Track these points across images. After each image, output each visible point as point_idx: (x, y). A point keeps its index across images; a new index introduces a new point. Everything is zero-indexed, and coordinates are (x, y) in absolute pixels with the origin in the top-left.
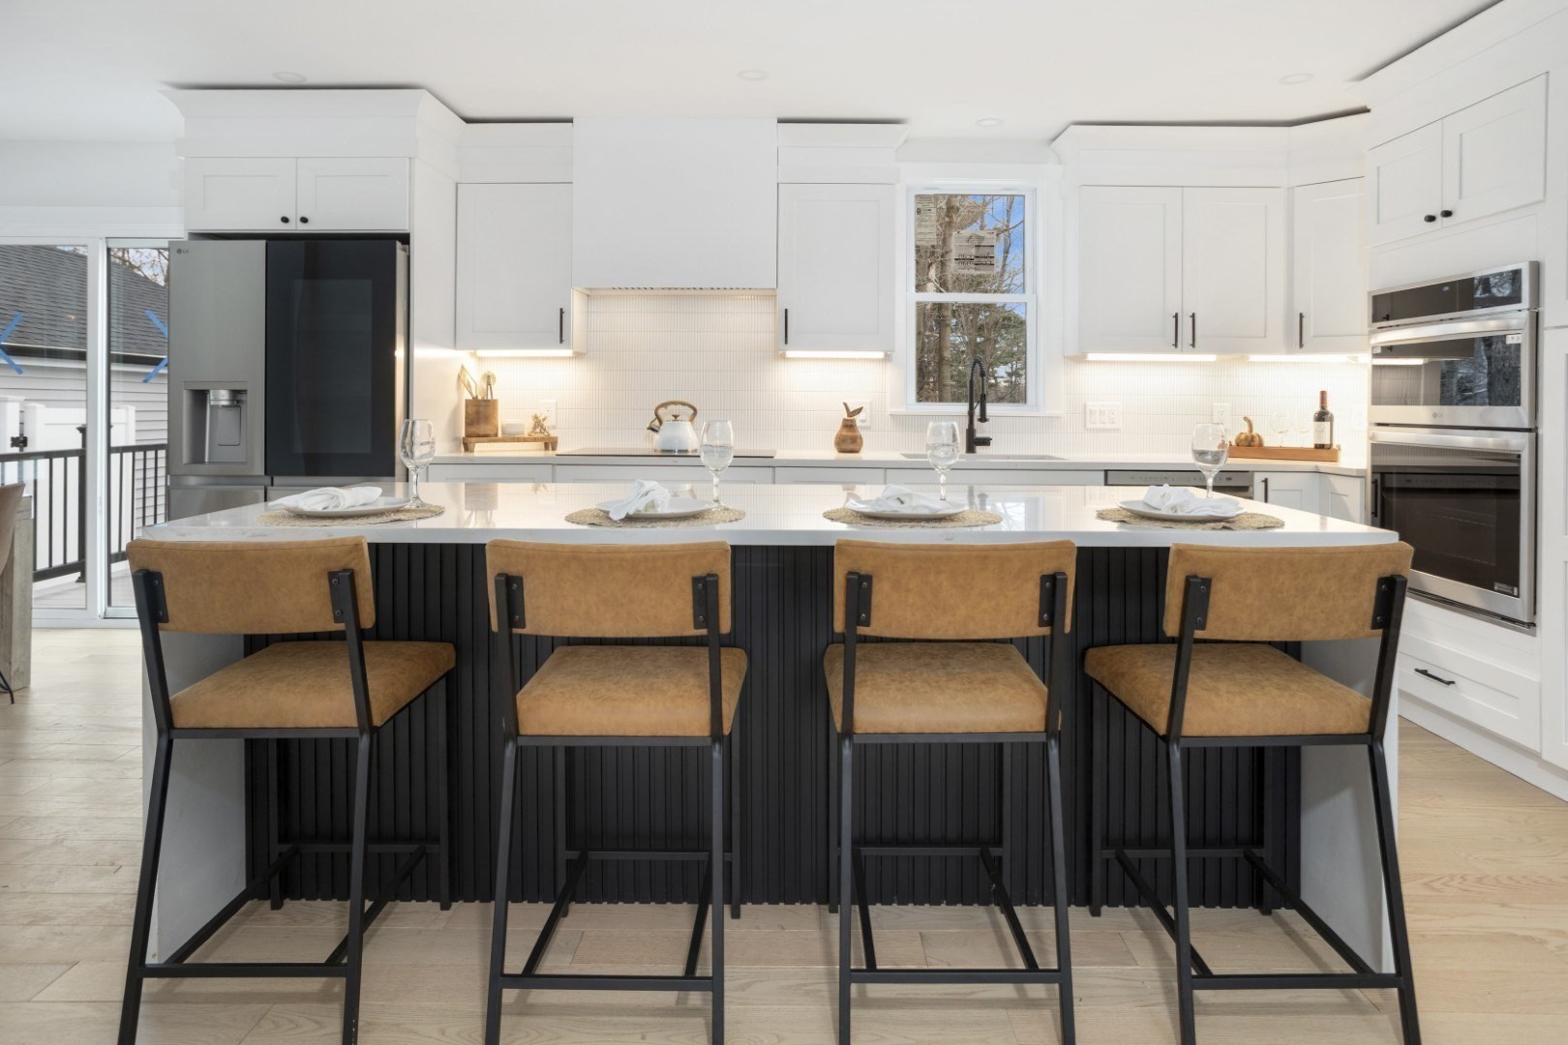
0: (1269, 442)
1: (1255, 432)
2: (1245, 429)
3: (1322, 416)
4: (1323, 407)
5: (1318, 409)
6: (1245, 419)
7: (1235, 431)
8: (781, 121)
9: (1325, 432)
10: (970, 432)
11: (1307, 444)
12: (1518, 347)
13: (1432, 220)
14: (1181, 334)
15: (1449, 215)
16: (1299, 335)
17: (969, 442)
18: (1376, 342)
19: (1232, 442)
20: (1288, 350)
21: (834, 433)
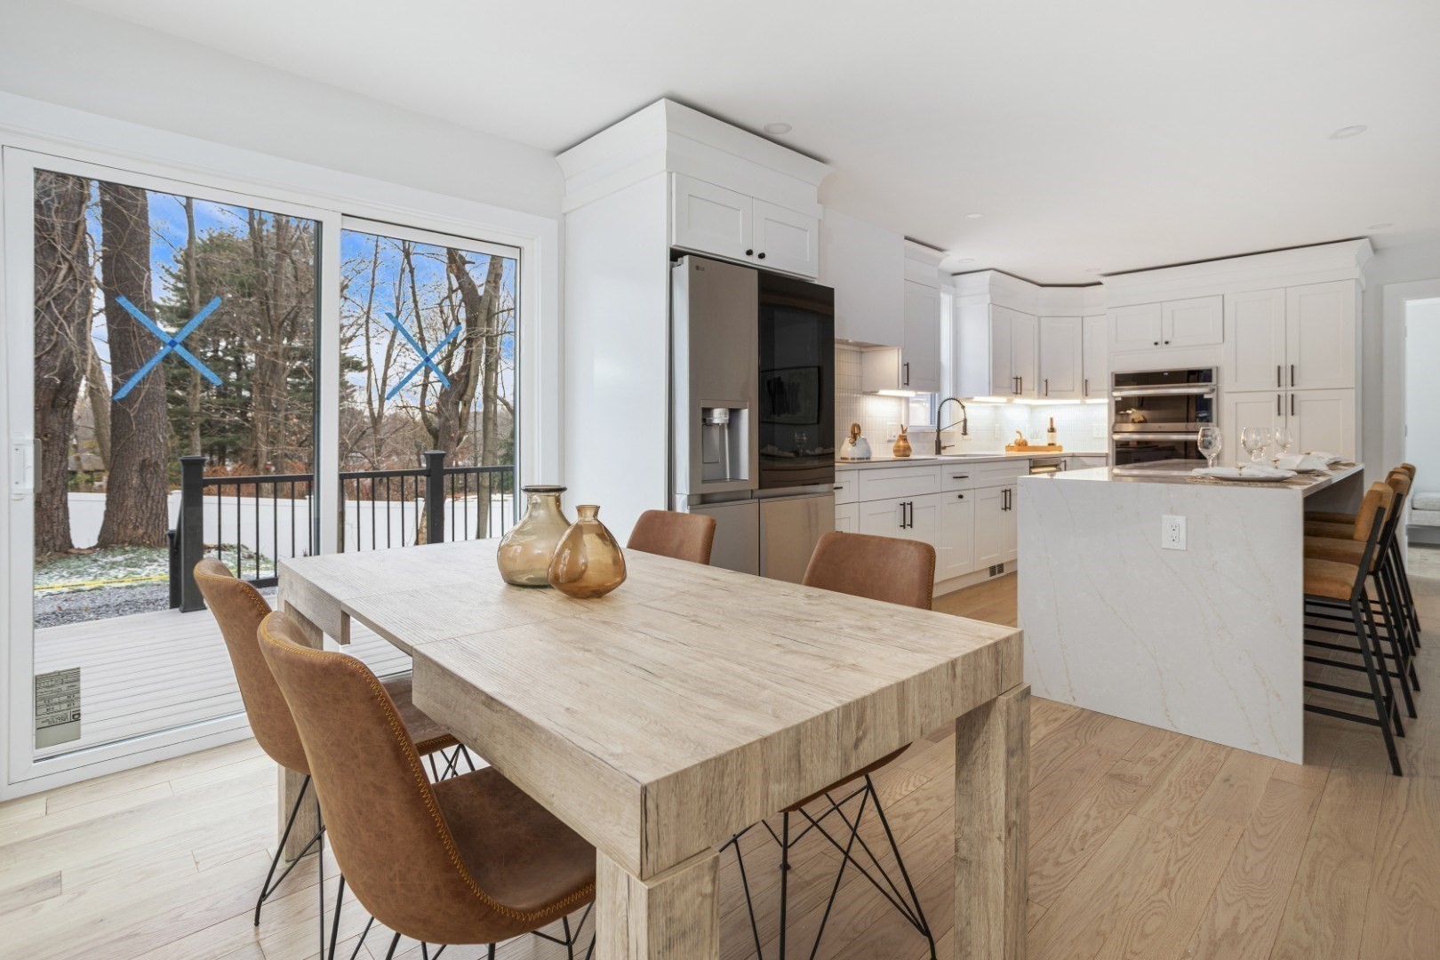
0: (1030, 443)
1: (1024, 438)
2: (1018, 437)
3: (1052, 430)
4: (1052, 426)
5: (1049, 427)
6: (1018, 432)
7: (1012, 439)
8: (906, 238)
9: (1052, 437)
10: (938, 442)
11: (1045, 443)
12: (1210, 400)
13: (1156, 344)
14: (1017, 387)
15: (1167, 343)
16: (1046, 390)
17: (939, 448)
18: (1119, 394)
19: (1013, 445)
20: (1039, 398)
21: (893, 444)
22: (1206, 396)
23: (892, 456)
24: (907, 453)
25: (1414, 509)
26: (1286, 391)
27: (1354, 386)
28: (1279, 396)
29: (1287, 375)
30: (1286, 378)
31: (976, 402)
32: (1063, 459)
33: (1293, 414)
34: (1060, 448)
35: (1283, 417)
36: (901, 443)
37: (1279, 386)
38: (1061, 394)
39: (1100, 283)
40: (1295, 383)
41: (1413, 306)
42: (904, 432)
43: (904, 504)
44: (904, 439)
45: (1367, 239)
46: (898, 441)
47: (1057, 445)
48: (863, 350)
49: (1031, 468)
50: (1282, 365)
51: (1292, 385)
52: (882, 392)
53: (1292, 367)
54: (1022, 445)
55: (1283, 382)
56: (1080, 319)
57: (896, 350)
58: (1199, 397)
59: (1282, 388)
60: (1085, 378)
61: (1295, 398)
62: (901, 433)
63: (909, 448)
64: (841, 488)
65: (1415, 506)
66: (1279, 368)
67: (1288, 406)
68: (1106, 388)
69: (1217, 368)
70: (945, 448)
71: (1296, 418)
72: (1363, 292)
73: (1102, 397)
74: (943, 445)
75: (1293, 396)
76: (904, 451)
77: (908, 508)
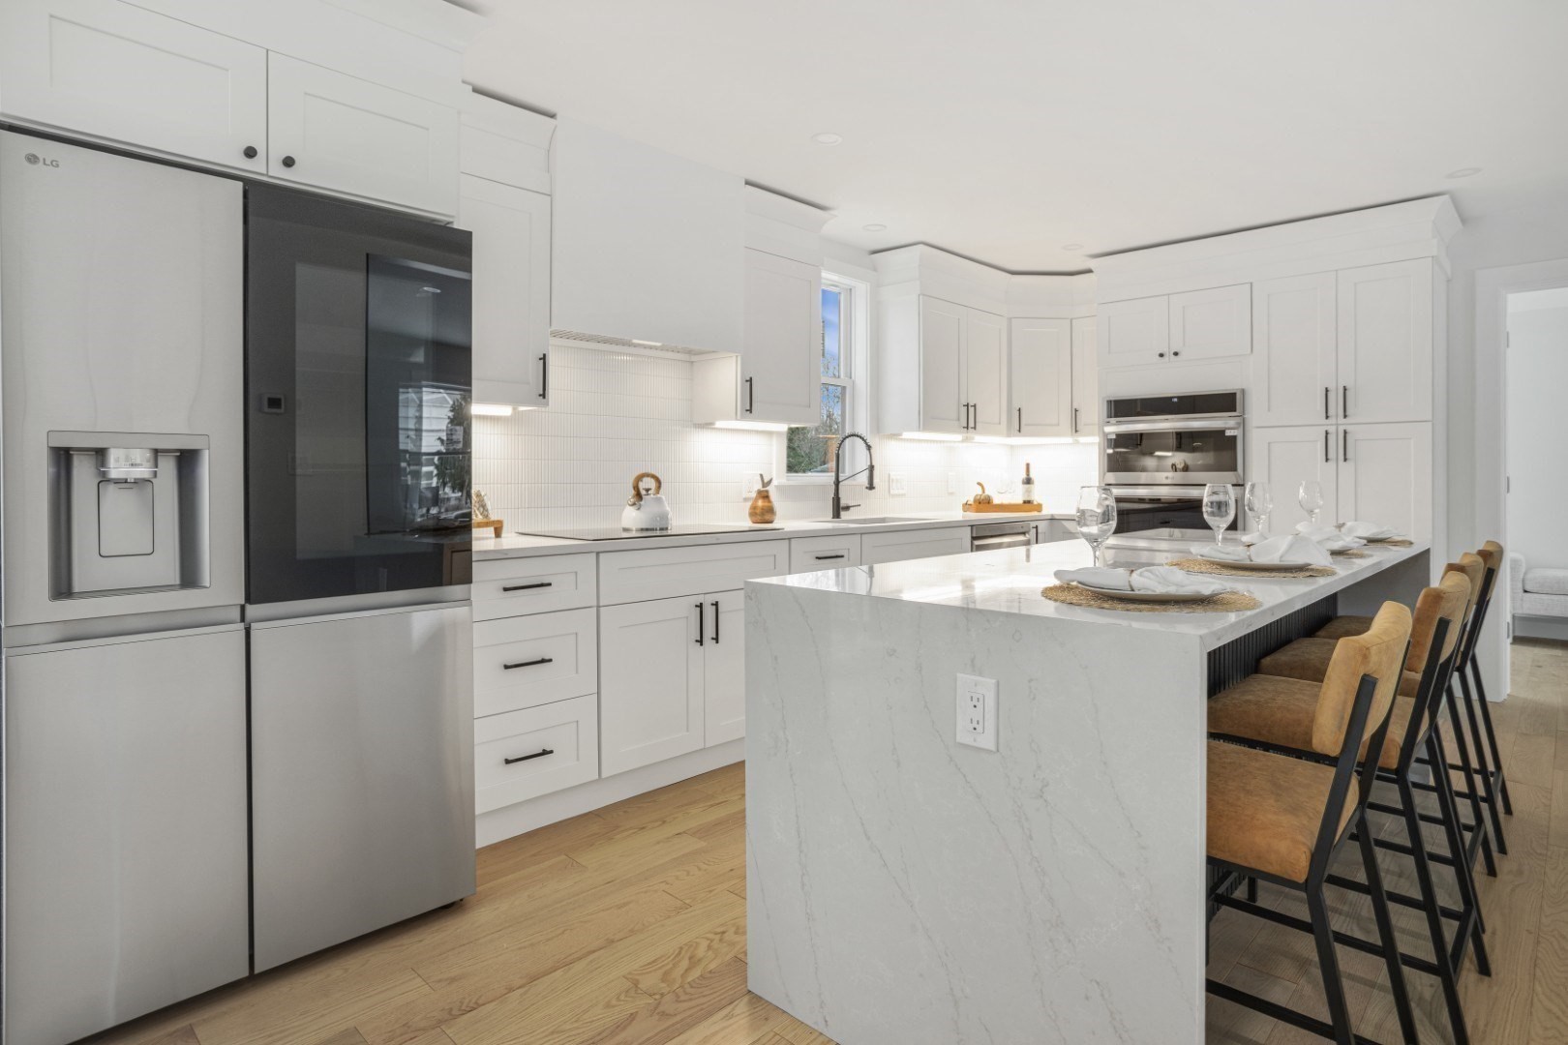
0: (996, 501)
1: (987, 493)
2: (979, 491)
3: (1028, 481)
4: (1028, 475)
5: (1024, 476)
6: (979, 484)
7: (971, 494)
8: (748, 183)
9: (1028, 492)
10: (837, 500)
11: (1019, 501)
12: (1234, 438)
13: (1161, 355)
14: (969, 419)
15: (1176, 354)
16: (1018, 422)
17: (838, 509)
18: (1114, 428)
19: (971, 501)
20: (1009, 435)
21: (749, 504)
22: (1228, 433)
23: (746, 523)
24: (767, 517)
25: (1525, 591)
26: (1337, 425)
27: (1430, 418)
28: (1327, 433)
29: (1338, 401)
30: (1335, 406)
31: (904, 440)
32: (1034, 524)
33: (1345, 460)
34: (1039, 508)
35: (1332, 464)
36: (760, 503)
37: (1327, 417)
38: (1042, 429)
39: (1090, 271)
40: (1347, 413)
41: (1519, 304)
42: (765, 484)
43: (701, 606)
44: (764, 495)
45: (1446, 197)
46: (756, 500)
47: (1035, 503)
48: (694, 358)
49: (974, 538)
50: (1332, 387)
51: (1345, 416)
52: (719, 424)
53: (1345, 389)
54: (984, 503)
55: (1331, 412)
56: (1068, 321)
57: (734, 359)
58: (1219, 433)
59: (1333, 420)
60: (1074, 408)
61: (1348, 436)
62: (759, 486)
63: (771, 510)
64: (550, 584)
65: (1528, 588)
66: (1327, 390)
67: (1338, 448)
68: (1096, 420)
69: (1243, 391)
70: (847, 508)
71: (1350, 464)
72: (1448, 281)
73: (1092, 434)
74: (843, 503)
75: (1345, 432)
76: (763, 514)
77: (709, 612)
